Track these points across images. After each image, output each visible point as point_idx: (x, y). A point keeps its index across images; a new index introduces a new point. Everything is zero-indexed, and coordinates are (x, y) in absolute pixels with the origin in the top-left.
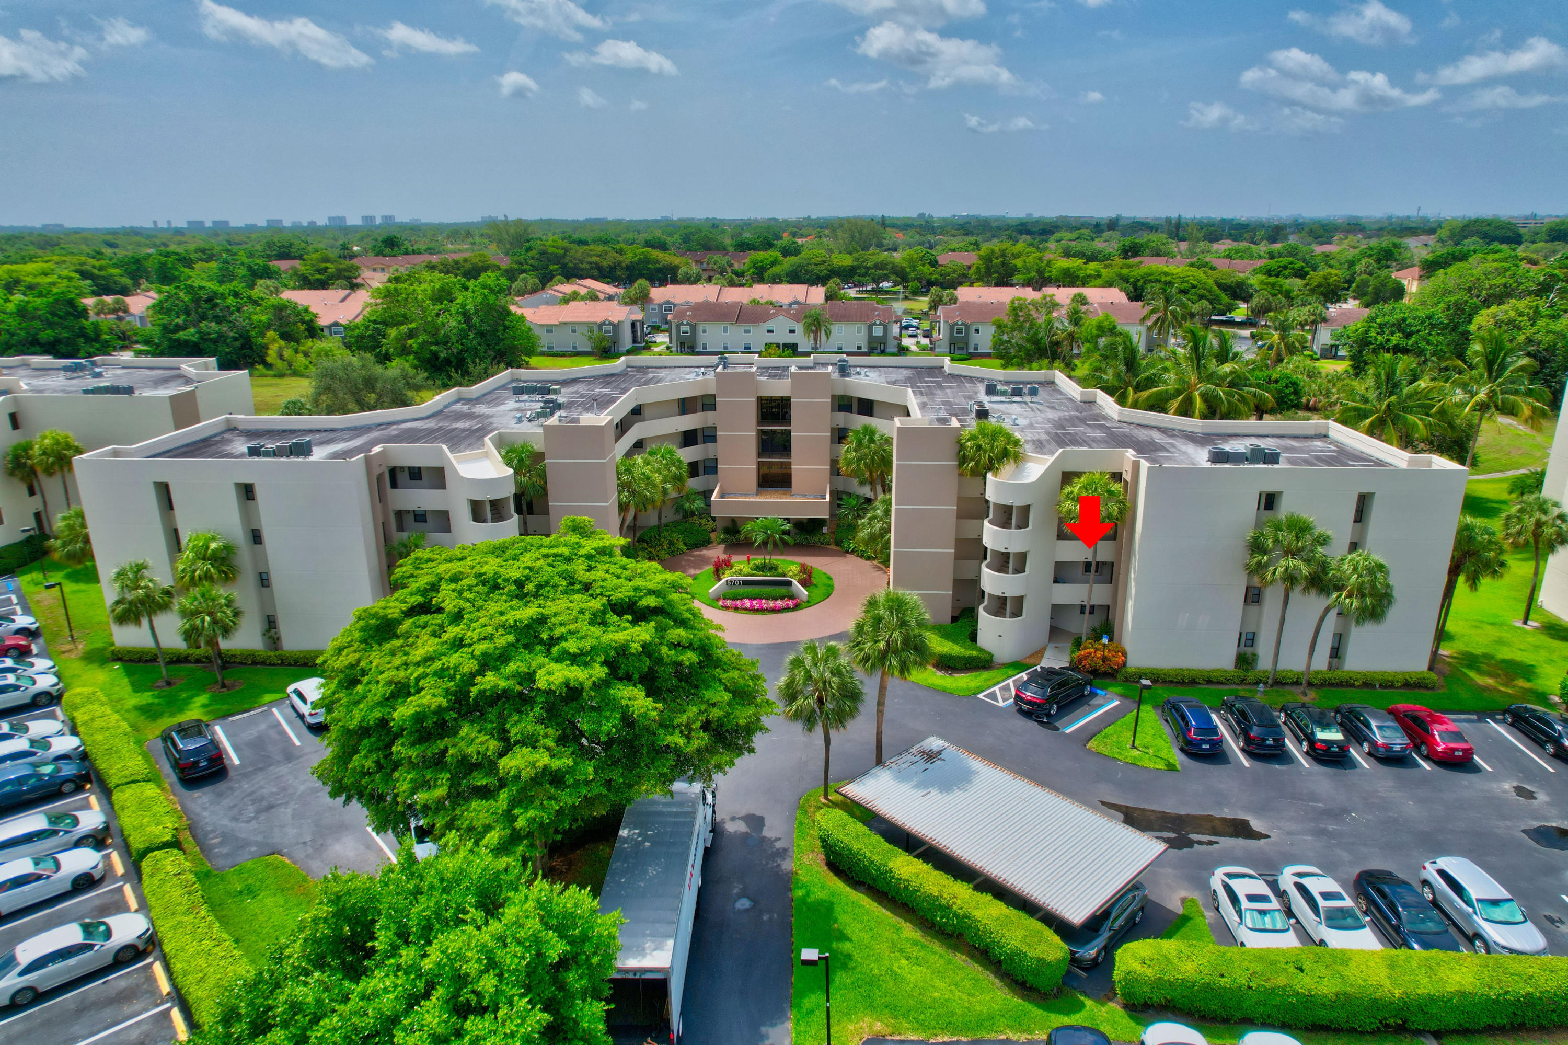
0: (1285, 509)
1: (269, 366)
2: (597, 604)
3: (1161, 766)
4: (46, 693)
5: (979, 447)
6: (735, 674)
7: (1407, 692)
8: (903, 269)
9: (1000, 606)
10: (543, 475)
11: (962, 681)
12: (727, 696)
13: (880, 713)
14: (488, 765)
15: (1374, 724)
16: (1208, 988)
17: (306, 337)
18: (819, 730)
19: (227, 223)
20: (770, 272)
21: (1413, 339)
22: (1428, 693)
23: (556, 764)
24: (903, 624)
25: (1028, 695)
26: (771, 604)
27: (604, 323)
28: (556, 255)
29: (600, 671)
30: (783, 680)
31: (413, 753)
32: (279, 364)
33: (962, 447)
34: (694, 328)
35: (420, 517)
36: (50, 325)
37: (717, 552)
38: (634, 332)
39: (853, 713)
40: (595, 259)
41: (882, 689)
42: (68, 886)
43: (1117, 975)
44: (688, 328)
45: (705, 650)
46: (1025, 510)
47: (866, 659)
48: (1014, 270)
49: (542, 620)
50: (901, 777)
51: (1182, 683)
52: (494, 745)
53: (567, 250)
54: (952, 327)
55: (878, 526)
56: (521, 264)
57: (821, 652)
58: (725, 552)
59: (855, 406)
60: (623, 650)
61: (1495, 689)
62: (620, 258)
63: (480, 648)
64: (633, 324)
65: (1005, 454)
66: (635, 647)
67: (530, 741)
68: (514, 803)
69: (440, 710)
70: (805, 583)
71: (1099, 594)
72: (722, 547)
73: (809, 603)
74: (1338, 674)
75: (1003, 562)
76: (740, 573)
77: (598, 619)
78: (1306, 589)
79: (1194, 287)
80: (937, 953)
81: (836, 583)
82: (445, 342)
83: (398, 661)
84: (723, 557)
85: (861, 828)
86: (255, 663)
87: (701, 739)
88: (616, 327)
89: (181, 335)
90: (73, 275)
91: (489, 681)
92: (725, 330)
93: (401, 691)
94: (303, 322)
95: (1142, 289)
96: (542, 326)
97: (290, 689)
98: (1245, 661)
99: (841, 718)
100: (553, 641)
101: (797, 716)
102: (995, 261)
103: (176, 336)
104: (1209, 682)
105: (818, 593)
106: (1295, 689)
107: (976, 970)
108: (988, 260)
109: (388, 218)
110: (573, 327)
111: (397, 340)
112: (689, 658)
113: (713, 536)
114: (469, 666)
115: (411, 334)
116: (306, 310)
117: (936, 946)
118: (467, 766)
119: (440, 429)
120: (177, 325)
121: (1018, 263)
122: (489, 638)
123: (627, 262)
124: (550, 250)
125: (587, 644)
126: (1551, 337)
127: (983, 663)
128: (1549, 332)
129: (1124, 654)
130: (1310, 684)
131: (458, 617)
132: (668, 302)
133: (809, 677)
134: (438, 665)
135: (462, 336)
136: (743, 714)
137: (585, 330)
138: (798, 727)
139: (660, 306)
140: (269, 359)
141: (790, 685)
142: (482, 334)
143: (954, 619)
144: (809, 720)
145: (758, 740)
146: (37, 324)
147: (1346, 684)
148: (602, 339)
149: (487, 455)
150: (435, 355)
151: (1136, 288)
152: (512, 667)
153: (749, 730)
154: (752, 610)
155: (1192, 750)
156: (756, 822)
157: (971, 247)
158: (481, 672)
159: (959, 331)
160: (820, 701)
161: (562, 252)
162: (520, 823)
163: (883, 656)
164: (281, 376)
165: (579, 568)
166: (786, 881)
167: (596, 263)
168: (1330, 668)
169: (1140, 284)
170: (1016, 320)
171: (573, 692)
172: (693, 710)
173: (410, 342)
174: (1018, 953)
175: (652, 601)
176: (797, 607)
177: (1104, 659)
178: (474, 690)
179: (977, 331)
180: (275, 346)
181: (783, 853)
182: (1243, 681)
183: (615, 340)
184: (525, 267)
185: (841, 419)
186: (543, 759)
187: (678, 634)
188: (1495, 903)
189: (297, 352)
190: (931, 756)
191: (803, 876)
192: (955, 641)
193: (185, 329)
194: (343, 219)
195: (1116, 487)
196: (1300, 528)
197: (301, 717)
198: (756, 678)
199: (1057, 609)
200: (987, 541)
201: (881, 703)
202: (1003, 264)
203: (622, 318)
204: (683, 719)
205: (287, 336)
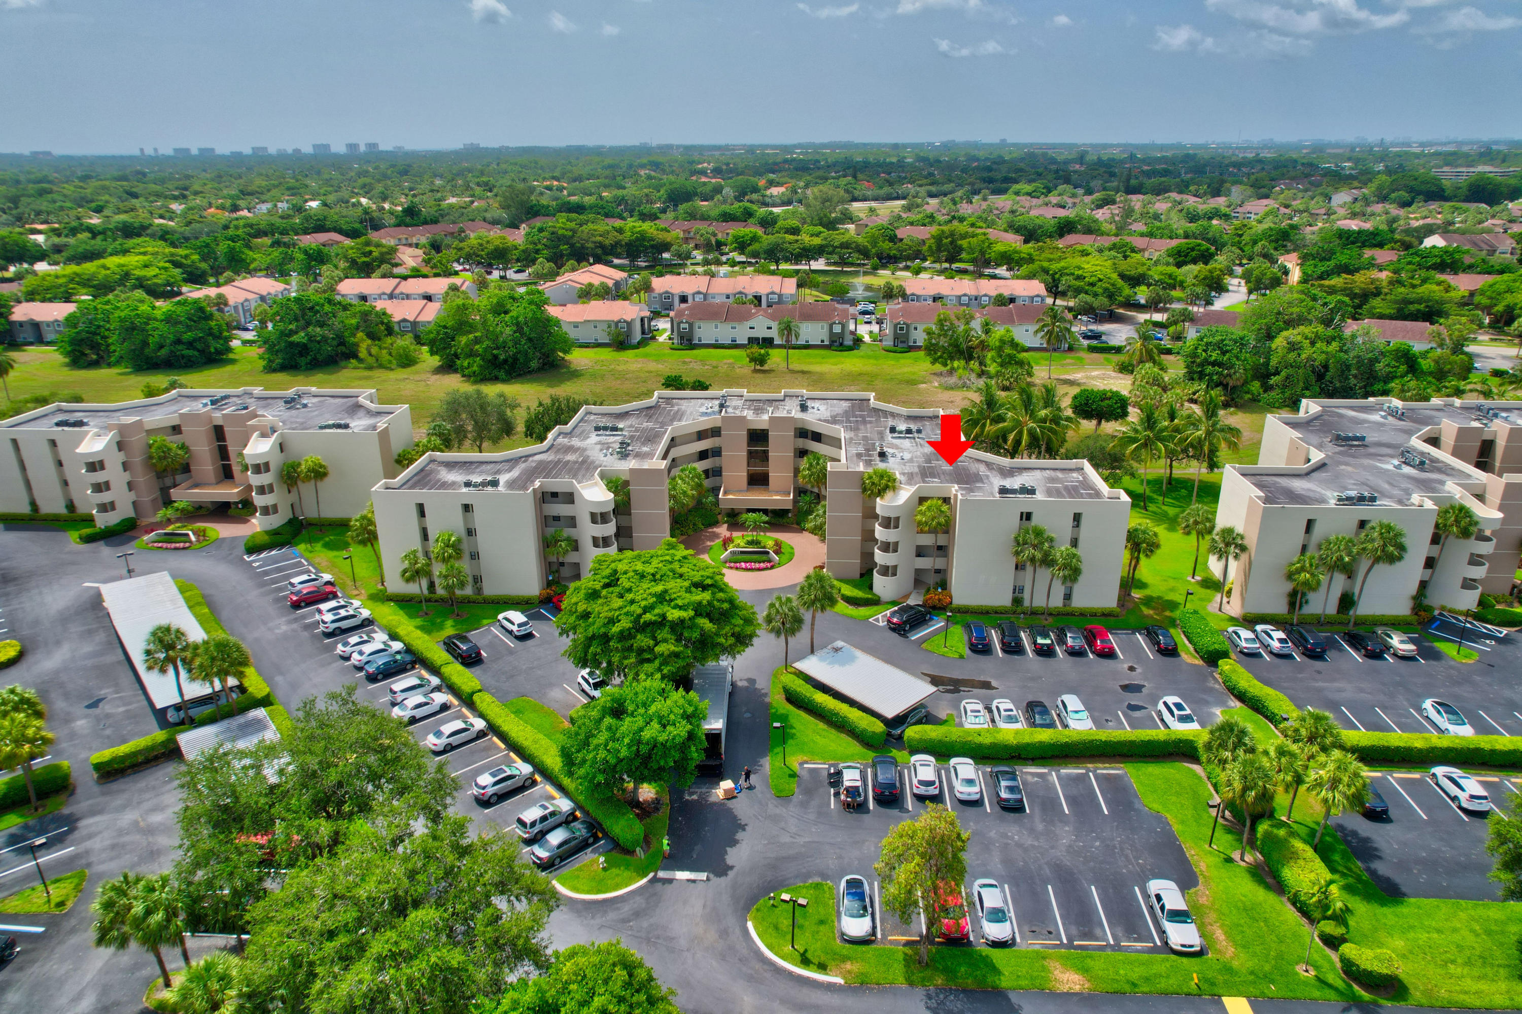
0: (1035, 521)
1: (361, 361)
2: (687, 584)
3: (957, 656)
4: (367, 619)
5: (873, 483)
6: (744, 612)
7: (1103, 619)
8: (865, 247)
9: (886, 571)
10: (628, 495)
11: (863, 611)
12: (742, 622)
13: (812, 629)
14: (651, 650)
15: (1069, 635)
16: (940, 741)
17: (387, 336)
18: (783, 637)
19: (213, 150)
20: (750, 248)
21: (1228, 355)
22: (1112, 619)
23: (677, 649)
24: (822, 587)
25: (895, 620)
26: (757, 565)
27: (620, 321)
28: (564, 236)
29: (692, 613)
30: (765, 613)
31: (619, 646)
32: (371, 360)
33: (864, 483)
34: (691, 325)
35: (557, 518)
36: (189, 329)
37: (723, 530)
38: (643, 325)
39: (799, 629)
40: (599, 239)
41: (814, 617)
42: (438, 708)
43: (905, 738)
44: (687, 326)
45: (731, 601)
46: (897, 519)
47: (805, 603)
48: (961, 249)
49: (666, 591)
50: (822, 659)
51: (982, 613)
52: (652, 643)
53: (574, 231)
54: (895, 326)
55: (819, 521)
56: (535, 244)
57: (784, 600)
58: (728, 529)
59: (810, 435)
60: (700, 603)
61: (1152, 617)
62: (621, 237)
63: (643, 603)
64: (642, 320)
65: (887, 487)
66: (705, 602)
67: (665, 641)
68: (661, 664)
69: (629, 629)
70: (777, 552)
71: (939, 563)
72: (726, 526)
73: (780, 564)
74: (1067, 608)
75: (886, 547)
76: (738, 546)
77: (688, 590)
78: (1040, 565)
79: (1100, 280)
80: (833, 733)
81: (796, 551)
82: (504, 346)
83: (606, 608)
84: (728, 534)
85: (802, 682)
86: (469, 602)
87: (731, 640)
88: (629, 324)
89: (295, 338)
90: (167, 265)
91: (648, 617)
92: (716, 327)
93: (612, 621)
94: (382, 323)
95: (1059, 280)
96: (570, 323)
97: (500, 617)
98: (1017, 601)
99: (793, 631)
100: (671, 600)
101: (772, 630)
102: (945, 241)
103: (292, 339)
104: (996, 613)
105: (784, 558)
106: (1043, 617)
107: (849, 740)
108: (939, 239)
109: (372, 146)
110: (595, 324)
111: (467, 345)
112: (726, 606)
113: (720, 517)
114: (639, 611)
115: (477, 341)
116: (384, 314)
117: (833, 731)
118: (641, 651)
119: (559, 461)
120: (291, 330)
121: (964, 243)
122: (646, 599)
123: (626, 240)
124: (560, 232)
125: (686, 601)
126: (1324, 356)
127: (875, 602)
128: (1323, 352)
129: (951, 597)
130: (1051, 614)
131: (629, 590)
132: (667, 292)
133: (778, 612)
134: (625, 610)
135: (516, 343)
136: (749, 630)
137: (605, 327)
138: (772, 636)
139: (661, 295)
140: (361, 355)
141: (769, 616)
142: (530, 340)
143: (862, 575)
144: (778, 633)
145: (755, 641)
146: (180, 328)
147: (1071, 614)
148: (619, 334)
149: (596, 484)
150: (496, 357)
151: (1054, 280)
152: (656, 611)
153: (751, 637)
154: (746, 569)
155: (974, 649)
156: (752, 681)
157: (927, 220)
158: (645, 612)
159: (902, 329)
160: (783, 623)
161: (570, 233)
162: (665, 671)
163: (813, 602)
164: (370, 368)
165: (676, 566)
166: (768, 706)
167: (600, 243)
168: (1065, 605)
169: (1057, 276)
170: (942, 329)
171: (682, 621)
172: (727, 628)
173: (477, 347)
174: (865, 730)
175: (709, 581)
176: (772, 567)
177: (939, 600)
178: (642, 621)
179: (916, 329)
180: (364, 345)
181: (766, 695)
182: (1014, 613)
183: (629, 334)
184: (539, 247)
185: (802, 443)
186: (673, 648)
187: (721, 595)
188: (1076, 712)
189: (380, 348)
190: (837, 650)
191: (775, 704)
192: (860, 589)
193: (296, 333)
194: (327, 147)
195: (945, 508)
196: (1038, 533)
197: (510, 632)
198: (753, 613)
199: (918, 572)
200: (877, 535)
201: (813, 624)
202: (951, 243)
203: (634, 317)
204: (724, 632)
205: (372, 336)
